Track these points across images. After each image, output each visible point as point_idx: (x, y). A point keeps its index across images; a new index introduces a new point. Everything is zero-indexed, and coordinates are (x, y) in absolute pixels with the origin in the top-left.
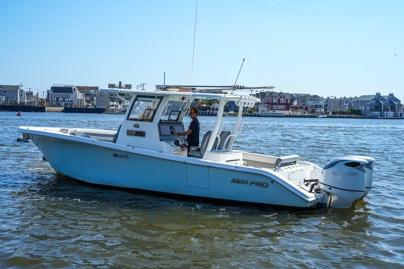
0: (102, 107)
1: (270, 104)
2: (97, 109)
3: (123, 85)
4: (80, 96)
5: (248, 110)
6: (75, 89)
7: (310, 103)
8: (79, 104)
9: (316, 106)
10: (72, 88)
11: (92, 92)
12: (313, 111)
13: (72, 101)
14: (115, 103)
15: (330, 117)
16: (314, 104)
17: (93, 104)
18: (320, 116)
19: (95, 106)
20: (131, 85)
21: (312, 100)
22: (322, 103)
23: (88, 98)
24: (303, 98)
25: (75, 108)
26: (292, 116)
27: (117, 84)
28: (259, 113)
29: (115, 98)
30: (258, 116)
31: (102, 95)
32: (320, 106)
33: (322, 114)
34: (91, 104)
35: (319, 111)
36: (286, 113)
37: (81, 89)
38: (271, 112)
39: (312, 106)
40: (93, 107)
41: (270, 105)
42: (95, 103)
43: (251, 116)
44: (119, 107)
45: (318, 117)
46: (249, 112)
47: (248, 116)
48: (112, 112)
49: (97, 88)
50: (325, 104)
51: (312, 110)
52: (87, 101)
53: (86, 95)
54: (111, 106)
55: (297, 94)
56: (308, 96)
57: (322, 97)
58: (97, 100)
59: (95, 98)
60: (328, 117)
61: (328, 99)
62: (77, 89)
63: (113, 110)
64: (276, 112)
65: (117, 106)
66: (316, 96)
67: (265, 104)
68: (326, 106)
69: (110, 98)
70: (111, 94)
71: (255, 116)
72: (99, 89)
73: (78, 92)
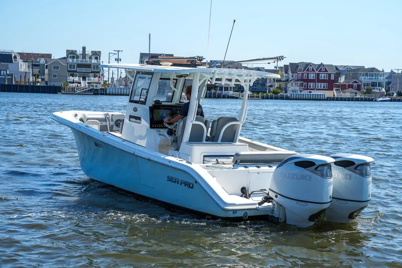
0: (57, 84)
1: (304, 80)
2: (50, 87)
3: (89, 52)
4: (23, 67)
5: (272, 89)
6: (15, 57)
7: (364, 79)
8: (23, 80)
9: (374, 84)
10: (11, 55)
11: (42, 61)
12: (369, 92)
13: (12, 75)
14: (76, 79)
15: (395, 100)
16: (370, 81)
17: (43, 80)
18: (380, 99)
19: (46, 82)
20: (100, 52)
21: (367, 75)
22: (382, 79)
23: (36, 71)
24: (354, 72)
25: (16, 86)
26: (337, 99)
27: (79, 51)
28: (289, 94)
29: (76, 72)
30: (287, 98)
31: (58, 67)
32: (380, 85)
33: (382, 95)
34: (40, 80)
35: (378, 91)
36: (328, 94)
37: (25, 57)
38: (306, 92)
39: (368, 85)
40: (43, 84)
41: (305, 82)
42: (46, 77)
43: (276, 98)
44: (83, 85)
45: (376, 101)
46: (274, 92)
47: (271, 98)
48: (72, 92)
49: (49, 56)
50: (387, 80)
51: (367, 90)
52: (34, 75)
53: (33, 65)
54: (70, 82)
55: (345, 66)
56: (361, 69)
57: (383, 71)
58: (49, 74)
59: (46, 71)
60: (391, 101)
61: (392, 72)
62: (18, 58)
63: (73, 89)
64: (314, 92)
65: (80, 83)
66: (373, 69)
67: (298, 80)
68: (388, 83)
69: (69, 71)
70: (70, 65)
71: (282, 98)
72: (52, 58)
73: (20, 62)
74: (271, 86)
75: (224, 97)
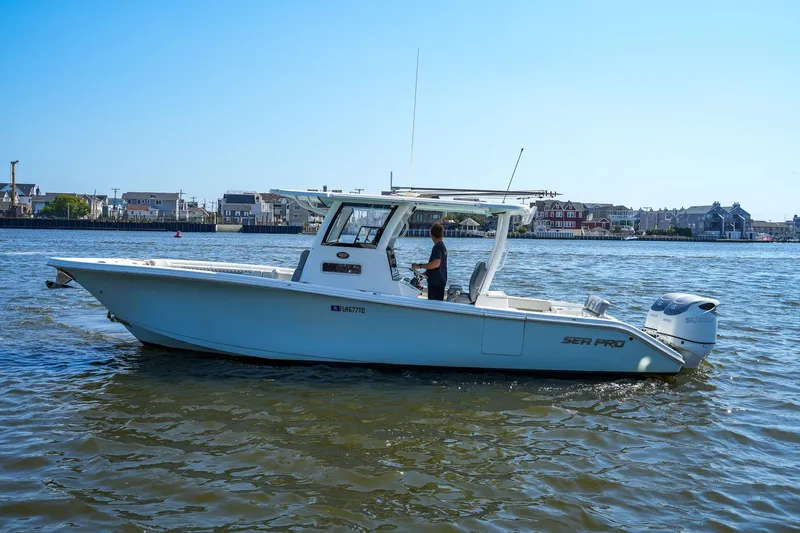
0: (297, 224)
1: (552, 219)
2: (291, 227)
4: (265, 207)
5: (518, 228)
6: (258, 198)
7: (612, 218)
8: (265, 220)
9: (623, 223)
10: (254, 197)
11: (284, 201)
12: (617, 230)
13: (254, 216)
14: (317, 219)
15: (644, 239)
16: (619, 220)
17: (284, 220)
18: (628, 238)
19: (288, 223)
21: (615, 213)
22: (630, 217)
23: (278, 211)
24: (603, 210)
25: (258, 227)
26: (586, 238)
28: (535, 233)
30: (534, 237)
31: (299, 208)
32: (629, 223)
33: (631, 234)
34: (281, 220)
35: (626, 229)
36: (576, 233)
37: (267, 197)
38: (553, 231)
39: (616, 223)
40: (285, 224)
41: (552, 220)
42: (288, 218)
43: (523, 237)
45: (623, 240)
46: (521, 231)
47: (517, 237)
50: (636, 219)
51: (616, 228)
52: (275, 215)
53: (275, 206)
54: (311, 222)
56: (610, 206)
57: (632, 209)
58: (290, 214)
59: (288, 211)
60: (640, 239)
61: (641, 211)
62: (261, 198)
63: (314, 229)
64: (562, 231)
66: (621, 208)
67: (545, 218)
68: (637, 222)
71: (528, 237)
73: (263, 202)
74: (517, 225)
75: (468, 236)
